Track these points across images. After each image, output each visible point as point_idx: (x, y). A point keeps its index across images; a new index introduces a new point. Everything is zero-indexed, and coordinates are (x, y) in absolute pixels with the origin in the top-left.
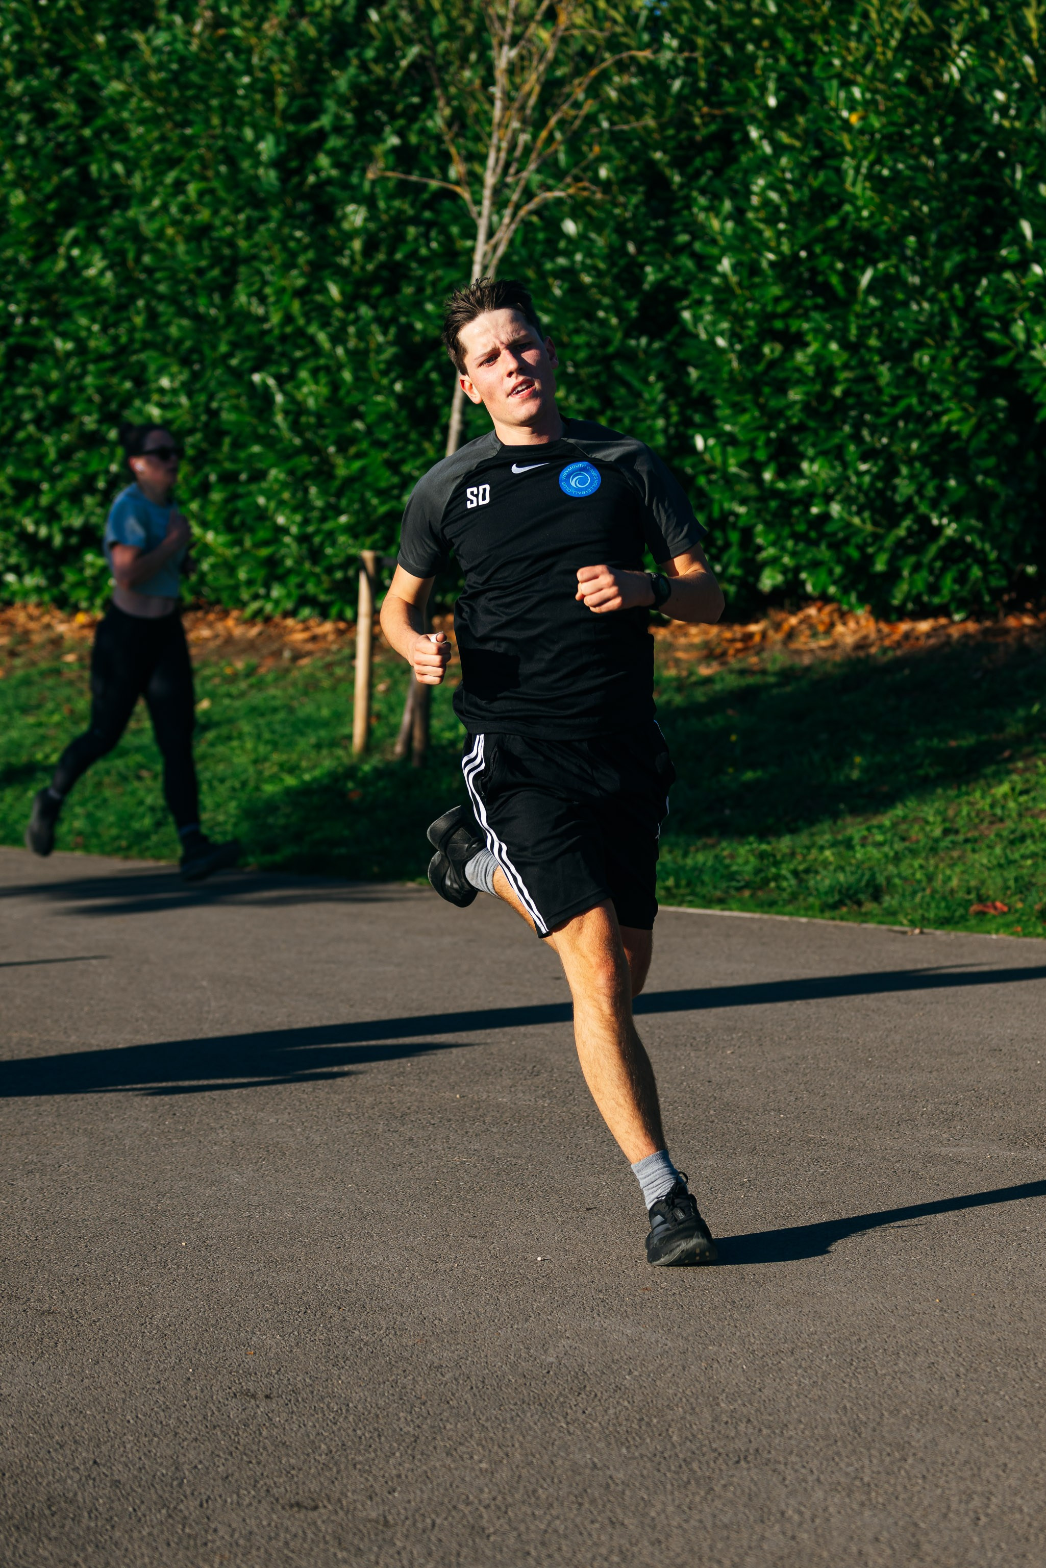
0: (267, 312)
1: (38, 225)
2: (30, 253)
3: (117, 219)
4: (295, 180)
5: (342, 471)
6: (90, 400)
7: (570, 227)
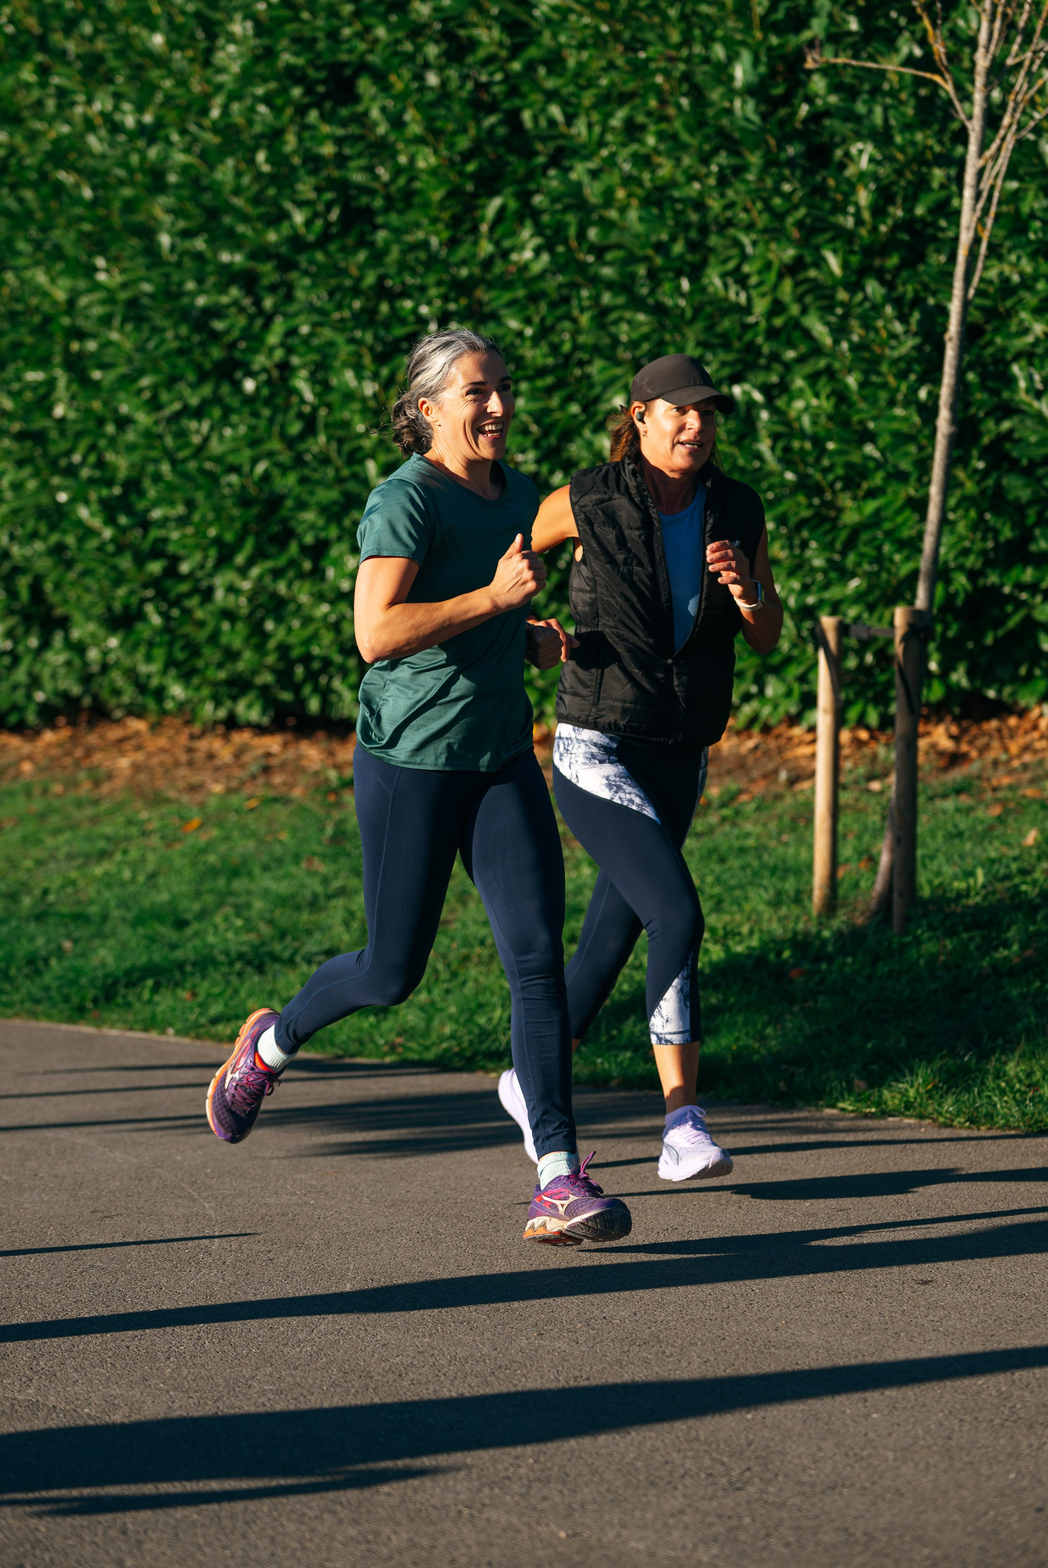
0: (749, 299)
1: (454, 193)
2: (445, 235)
3: (553, 181)
4: (782, 112)
5: (851, 517)
6: (525, 432)
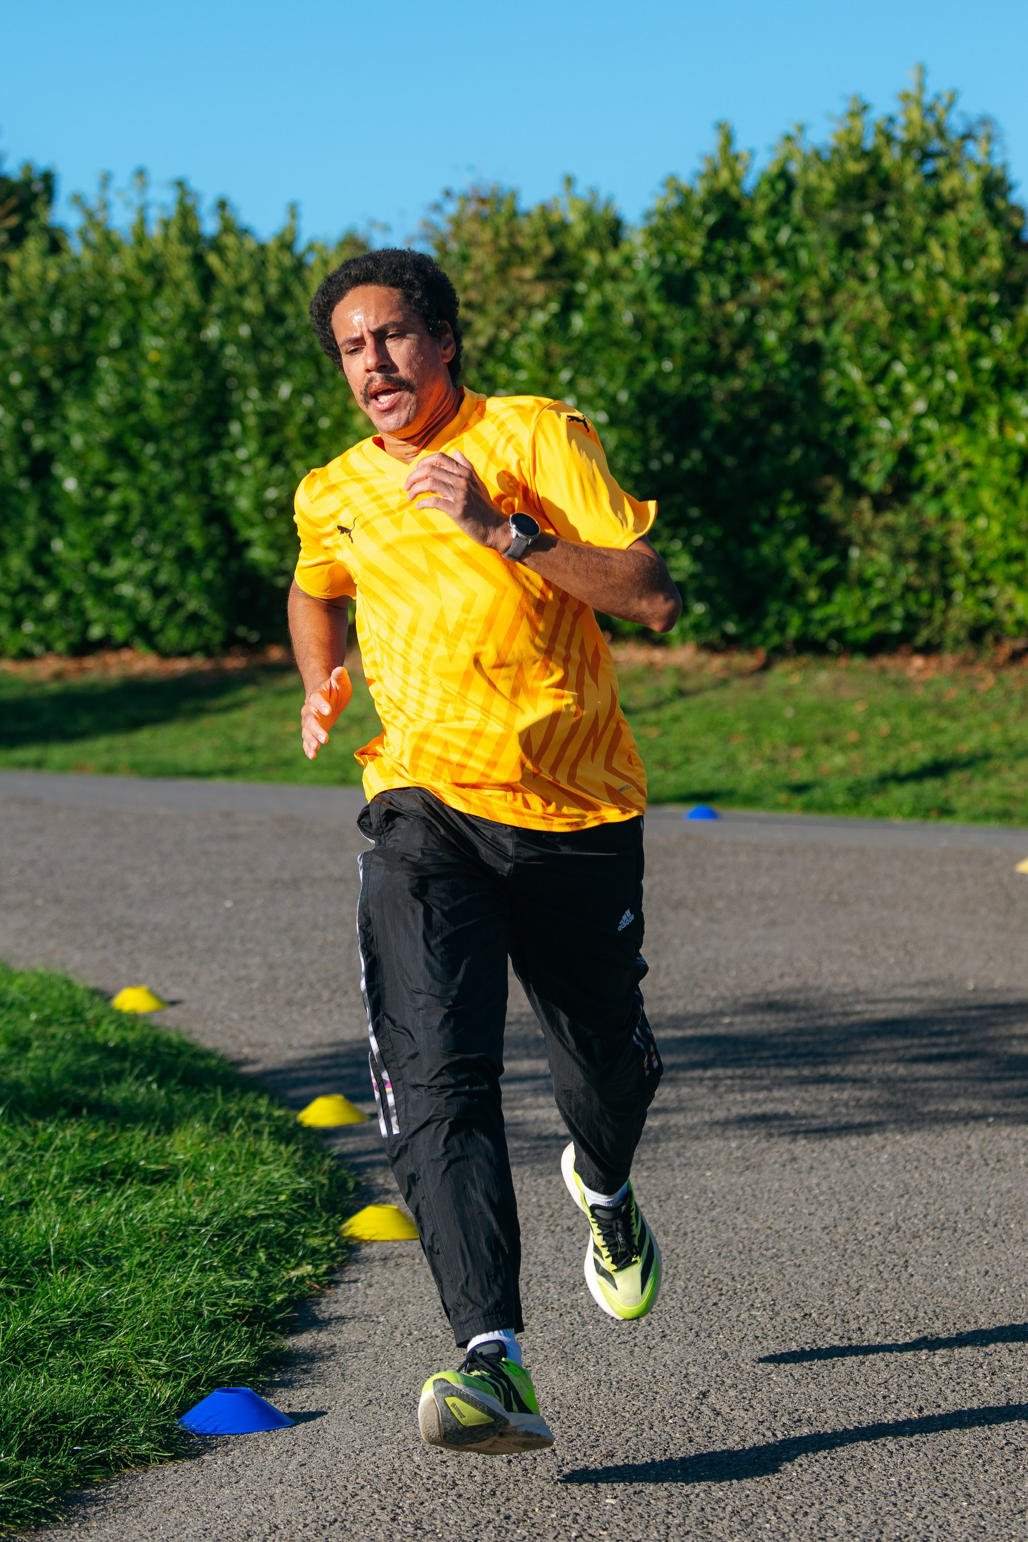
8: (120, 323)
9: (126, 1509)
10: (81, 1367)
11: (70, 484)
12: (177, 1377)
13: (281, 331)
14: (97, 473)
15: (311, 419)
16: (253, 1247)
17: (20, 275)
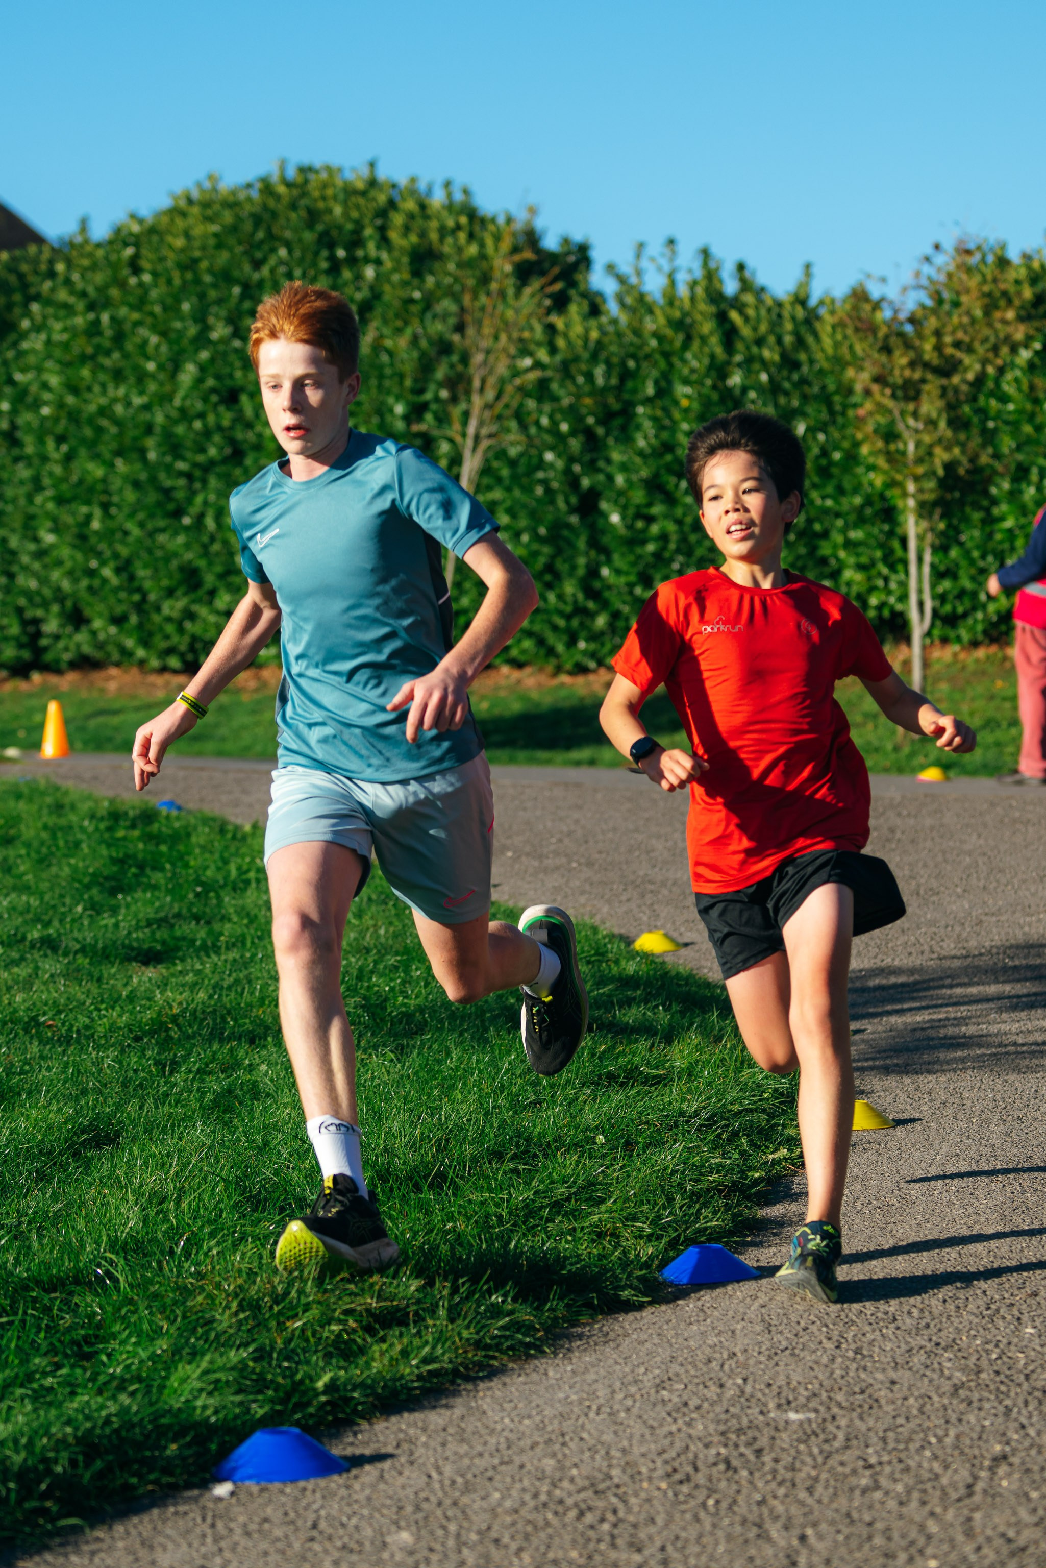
7: (549, 456)
8: (655, 373)
9: (606, 1343)
10: (574, 1229)
11: (615, 518)
12: (658, 1238)
13: (795, 377)
14: (638, 507)
15: (824, 453)
16: (735, 1134)
17: (566, 336)
